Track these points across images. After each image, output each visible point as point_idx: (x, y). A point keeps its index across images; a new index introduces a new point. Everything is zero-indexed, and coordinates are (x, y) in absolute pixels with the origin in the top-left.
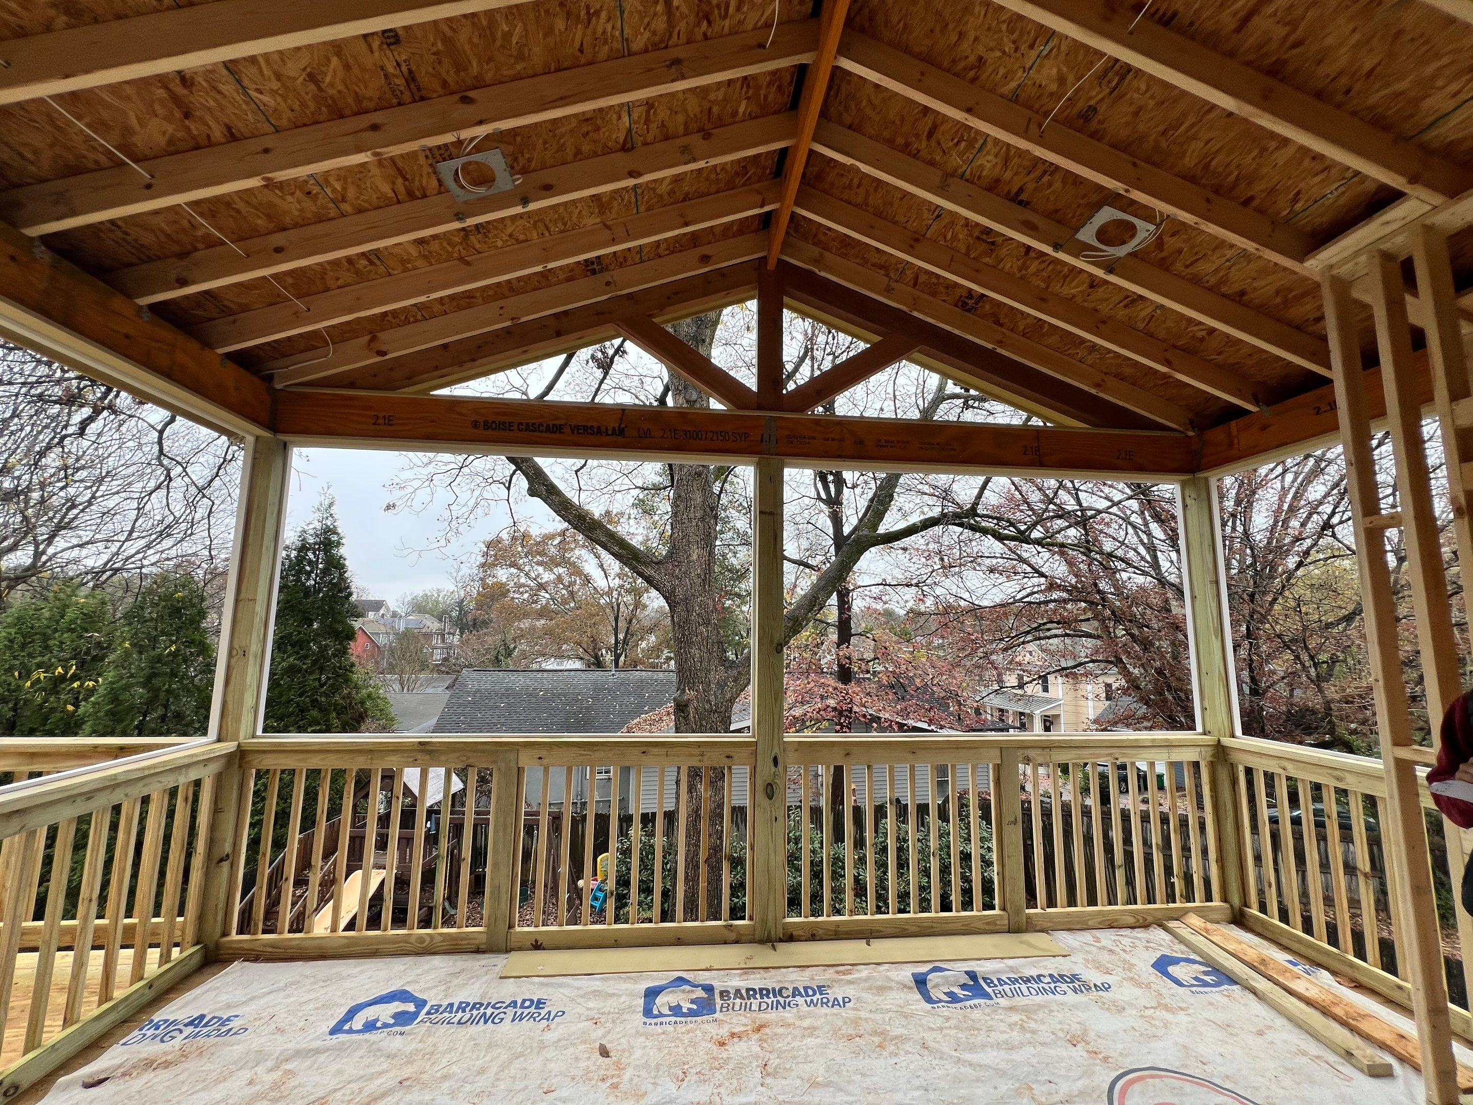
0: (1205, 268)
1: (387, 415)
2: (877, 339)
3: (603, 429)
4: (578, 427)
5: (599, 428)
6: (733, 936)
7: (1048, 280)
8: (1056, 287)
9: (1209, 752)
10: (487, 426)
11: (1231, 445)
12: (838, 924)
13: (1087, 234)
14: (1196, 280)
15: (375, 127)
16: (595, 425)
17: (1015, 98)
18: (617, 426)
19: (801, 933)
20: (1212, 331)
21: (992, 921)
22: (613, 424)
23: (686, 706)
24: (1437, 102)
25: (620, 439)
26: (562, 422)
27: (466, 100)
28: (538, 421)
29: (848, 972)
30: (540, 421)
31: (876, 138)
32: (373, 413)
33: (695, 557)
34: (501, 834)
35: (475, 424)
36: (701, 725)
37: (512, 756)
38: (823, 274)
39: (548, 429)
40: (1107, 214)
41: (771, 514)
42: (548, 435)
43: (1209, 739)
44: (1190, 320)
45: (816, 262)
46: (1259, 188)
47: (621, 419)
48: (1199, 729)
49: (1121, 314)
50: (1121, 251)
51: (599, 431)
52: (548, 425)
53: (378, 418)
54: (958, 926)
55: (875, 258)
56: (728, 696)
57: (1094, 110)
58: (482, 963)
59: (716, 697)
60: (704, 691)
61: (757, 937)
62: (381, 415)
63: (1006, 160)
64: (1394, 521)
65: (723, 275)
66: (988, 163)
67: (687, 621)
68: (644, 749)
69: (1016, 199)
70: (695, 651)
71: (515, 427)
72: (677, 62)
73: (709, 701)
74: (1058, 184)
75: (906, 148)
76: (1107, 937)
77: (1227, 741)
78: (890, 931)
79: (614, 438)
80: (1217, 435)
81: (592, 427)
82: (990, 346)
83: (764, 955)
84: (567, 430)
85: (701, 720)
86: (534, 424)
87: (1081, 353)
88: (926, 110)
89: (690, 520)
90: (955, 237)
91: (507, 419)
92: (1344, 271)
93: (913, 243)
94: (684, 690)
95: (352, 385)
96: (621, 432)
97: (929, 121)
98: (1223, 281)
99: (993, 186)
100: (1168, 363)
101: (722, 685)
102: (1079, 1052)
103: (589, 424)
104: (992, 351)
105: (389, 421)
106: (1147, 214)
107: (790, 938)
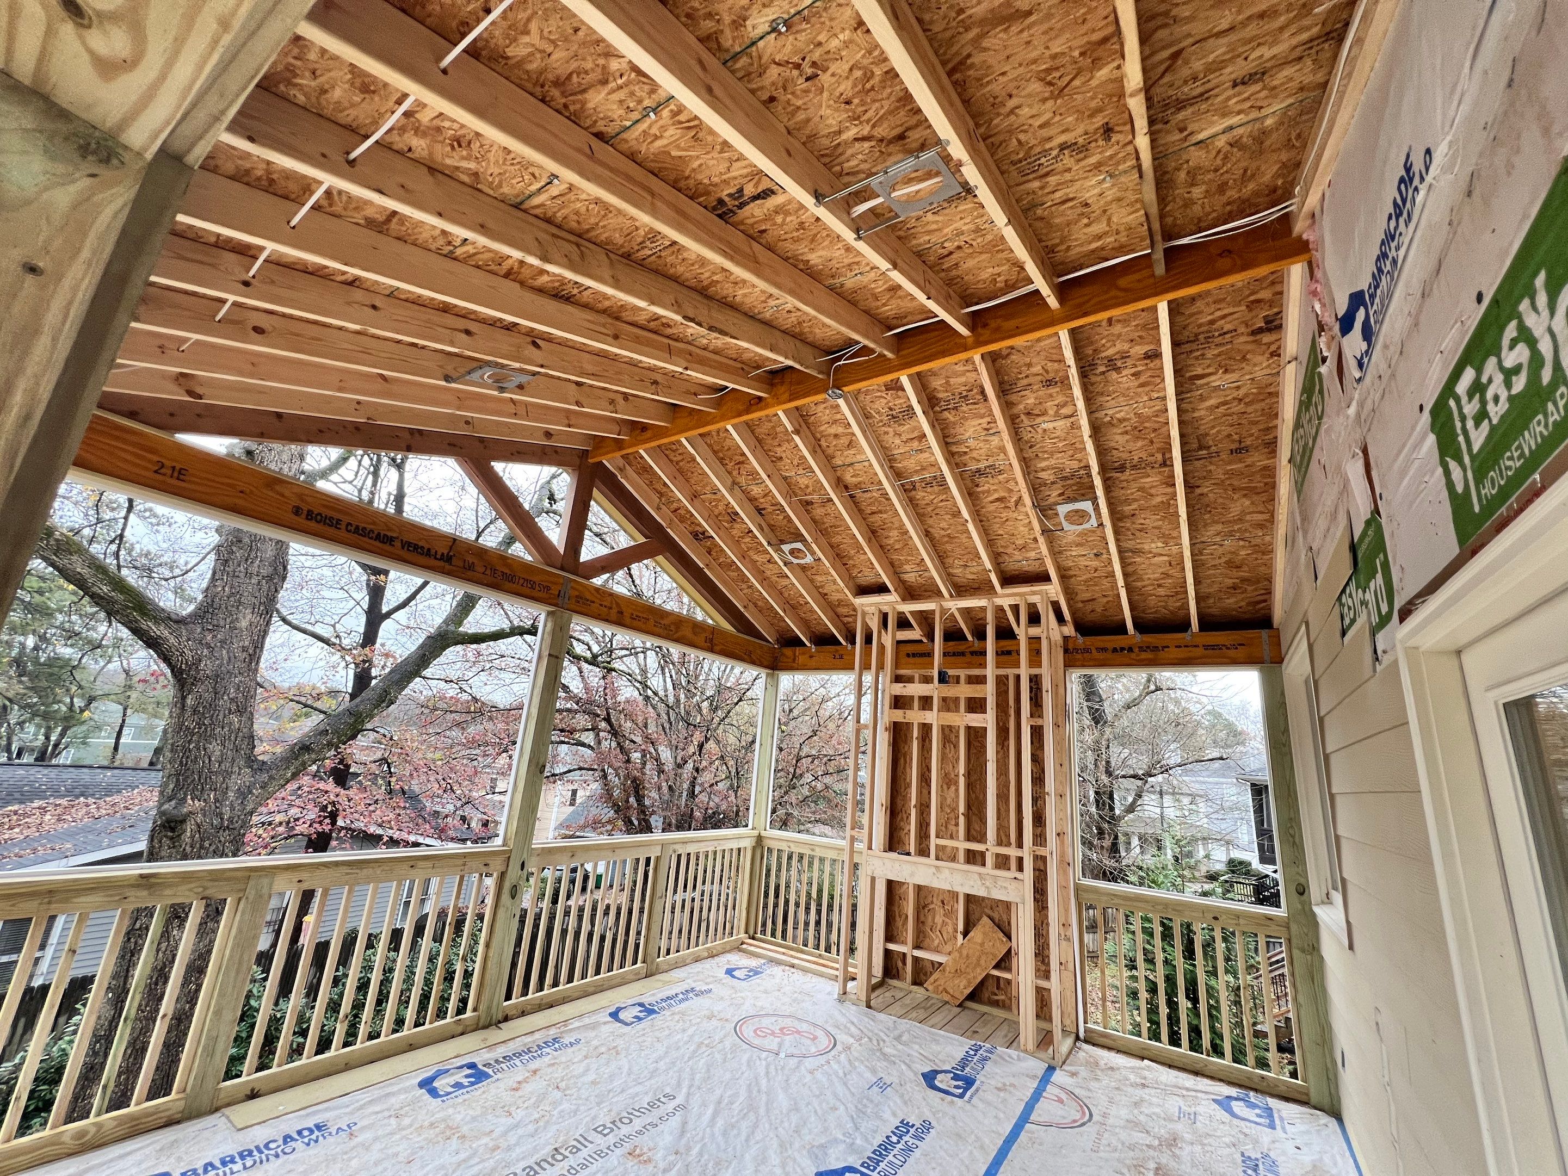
0: (818, 578)
1: (178, 466)
2: (642, 540)
3: (433, 552)
4: (409, 544)
5: (429, 550)
6: (460, 1029)
7: (749, 549)
8: (751, 553)
9: (754, 840)
10: (310, 515)
11: (794, 660)
12: (542, 998)
13: (786, 548)
14: (812, 581)
15: (468, 332)
16: (427, 546)
17: (785, 478)
18: (446, 552)
19: (514, 1012)
20: (807, 603)
21: (637, 973)
22: (442, 549)
23: (183, 821)
24: (907, 568)
25: (447, 566)
26: (394, 535)
27: (535, 344)
28: (369, 527)
29: (565, 1026)
30: (372, 527)
31: (710, 446)
32: (156, 458)
33: (244, 624)
34: (233, 974)
35: (297, 511)
36: (202, 847)
37: (265, 881)
38: (622, 480)
39: (378, 537)
40: (799, 545)
41: (557, 657)
42: (377, 543)
43: (755, 833)
44: (801, 595)
45: (621, 470)
46: (851, 562)
47: (451, 548)
48: (750, 826)
49: (774, 578)
50: (795, 561)
51: (428, 553)
52: (379, 534)
53: (163, 466)
54: (619, 980)
55: (659, 487)
56: (248, 808)
57: (812, 503)
58: (191, 1129)
59: (232, 808)
60: (217, 800)
61: (481, 1025)
62: (167, 463)
63: (766, 495)
64: (866, 727)
65: (556, 452)
66: (756, 491)
67: (212, 706)
68: (411, 863)
69: (759, 511)
70: (215, 748)
71: (343, 527)
72: (655, 382)
73: (220, 815)
74: (781, 517)
75: (721, 460)
76: (698, 967)
77: (763, 833)
78: (576, 995)
79: (441, 563)
80: (788, 651)
81: (422, 547)
82: (702, 566)
83: (494, 1035)
84: (398, 544)
85: (202, 840)
86: (364, 529)
87: (744, 586)
88: (743, 454)
89: (248, 575)
90: (716, 506)
91: (337, 516)
92: (866, 609)
93: (694, 497)
94: (184, 799)
95: (132, 415)
96: (448, 559)
97: (742, 459)
98: (822, 587)
99: (752, 500)
100: (785, 611)
101: (243, 794)
102: (714, 1022)
103: (420, 544)
104: (702, 569)
105: (180, 474)
106: (813, 553)
107: (506, 1019)
